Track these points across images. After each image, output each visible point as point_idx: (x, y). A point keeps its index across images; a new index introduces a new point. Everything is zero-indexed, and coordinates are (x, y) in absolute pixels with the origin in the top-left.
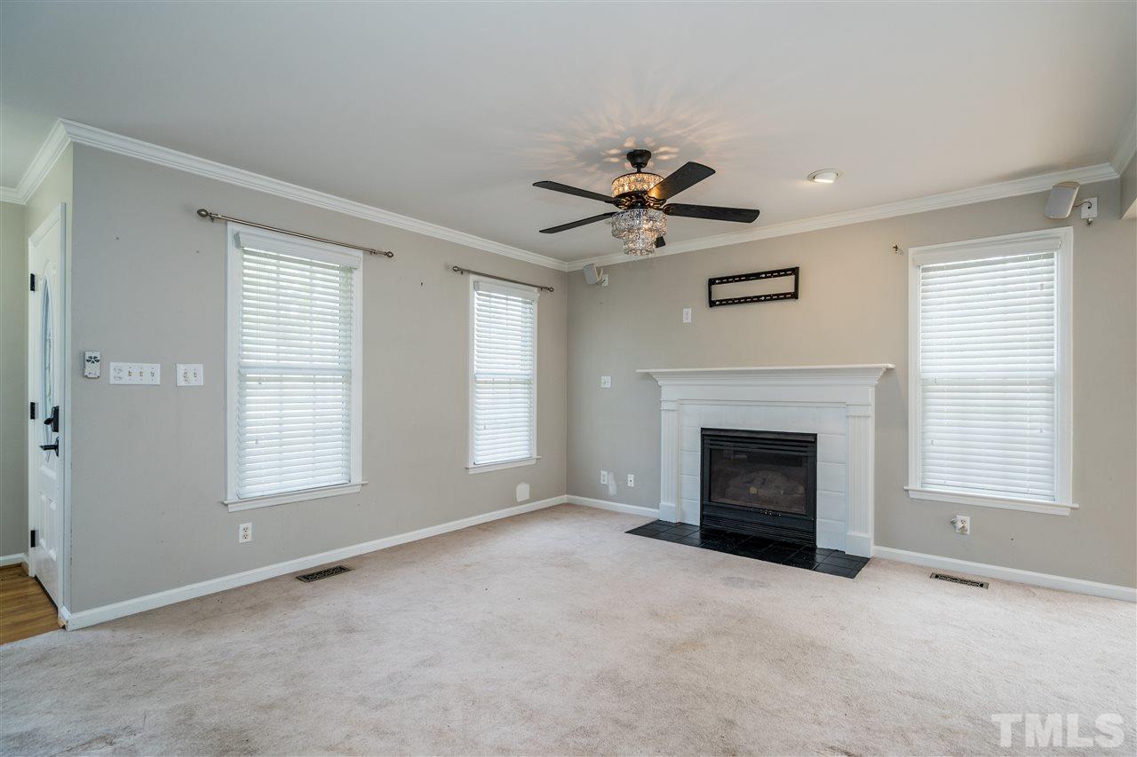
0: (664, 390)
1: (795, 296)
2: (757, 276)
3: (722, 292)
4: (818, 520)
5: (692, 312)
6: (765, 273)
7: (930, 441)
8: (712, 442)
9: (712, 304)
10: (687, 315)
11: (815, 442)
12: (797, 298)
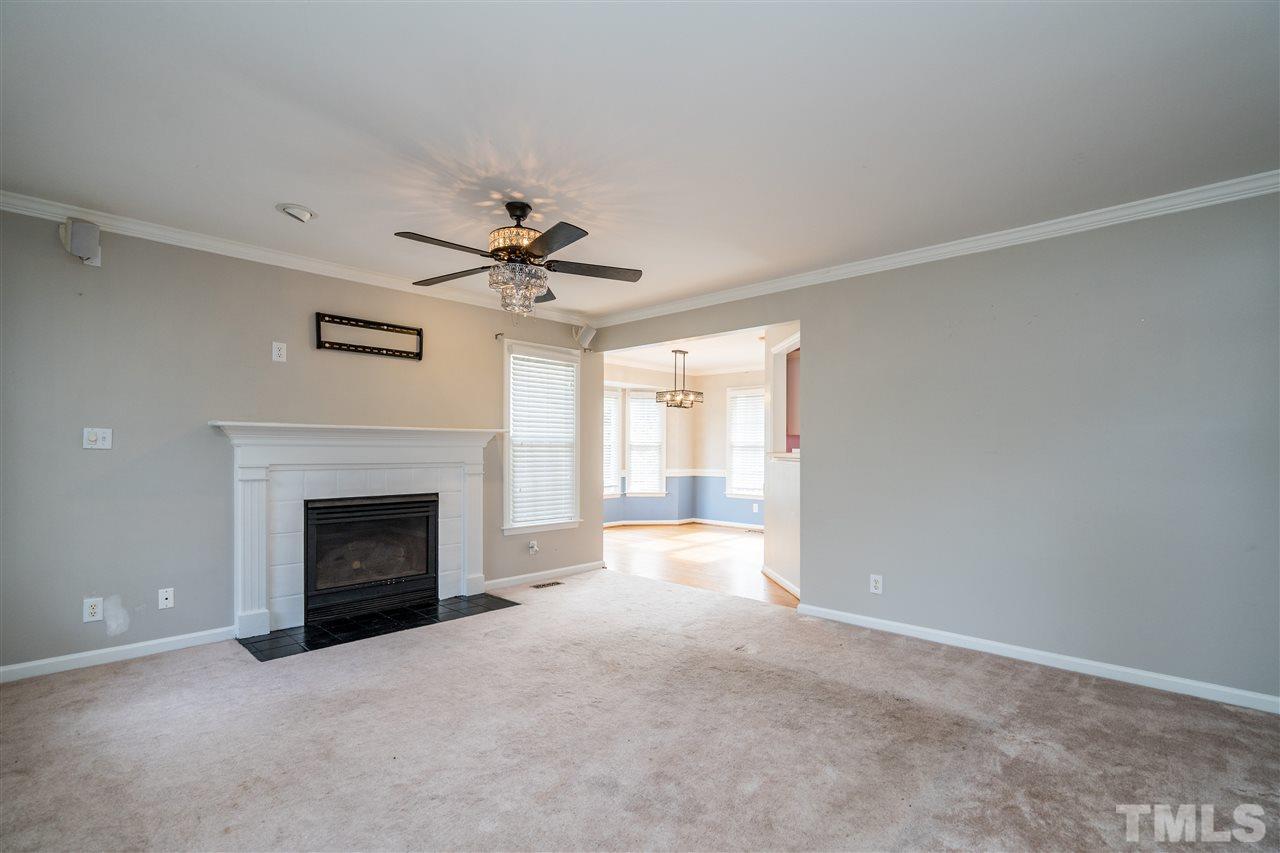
0: (238, 453)
1: (418, 356)
2: (377, 326)
3: (332, 333)
4: (440, 574)
5: (289, 348)
6: (388, 325)
7: (518, 490)
8: (320, 516)
9: (320, 345)
10: (279, 352)
11: (435, 503)
12: (420, 359)
